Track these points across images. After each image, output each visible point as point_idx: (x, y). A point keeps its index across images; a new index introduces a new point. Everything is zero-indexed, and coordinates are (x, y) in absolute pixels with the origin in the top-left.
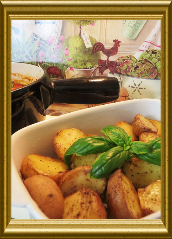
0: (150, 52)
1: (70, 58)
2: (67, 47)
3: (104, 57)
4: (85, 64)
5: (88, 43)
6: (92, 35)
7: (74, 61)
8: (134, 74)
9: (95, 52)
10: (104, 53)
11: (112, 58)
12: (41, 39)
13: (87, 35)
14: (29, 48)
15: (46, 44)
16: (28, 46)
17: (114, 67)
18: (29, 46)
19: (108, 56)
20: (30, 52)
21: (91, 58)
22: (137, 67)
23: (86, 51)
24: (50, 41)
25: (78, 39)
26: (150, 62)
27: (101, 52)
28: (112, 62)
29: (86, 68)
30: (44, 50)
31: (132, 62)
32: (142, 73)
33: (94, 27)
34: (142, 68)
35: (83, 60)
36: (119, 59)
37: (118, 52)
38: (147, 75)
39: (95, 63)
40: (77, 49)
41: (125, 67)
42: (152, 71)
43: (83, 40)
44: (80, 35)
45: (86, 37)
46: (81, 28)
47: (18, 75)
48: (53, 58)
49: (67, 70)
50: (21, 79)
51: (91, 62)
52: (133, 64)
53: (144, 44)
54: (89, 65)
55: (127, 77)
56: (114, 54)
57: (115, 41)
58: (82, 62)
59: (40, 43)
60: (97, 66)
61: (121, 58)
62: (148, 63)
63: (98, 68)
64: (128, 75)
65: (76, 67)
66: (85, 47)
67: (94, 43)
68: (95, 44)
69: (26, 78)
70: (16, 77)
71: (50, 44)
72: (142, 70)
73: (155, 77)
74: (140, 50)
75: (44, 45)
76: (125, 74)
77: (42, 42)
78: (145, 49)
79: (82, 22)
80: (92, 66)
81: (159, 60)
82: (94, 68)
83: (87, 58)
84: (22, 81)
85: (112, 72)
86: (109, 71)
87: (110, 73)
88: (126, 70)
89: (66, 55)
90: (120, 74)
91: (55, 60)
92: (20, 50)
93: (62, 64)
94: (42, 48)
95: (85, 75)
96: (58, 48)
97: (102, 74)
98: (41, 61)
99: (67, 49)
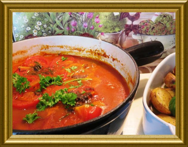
0: (162, 16)
1: (101, 25)
2: (97, 16)
3: (129, 22)
4: (114, 29)
7: (104, 27)
8: (151, 33)
9: (122, 18)
10: (129, 19)
11: (136, 23)
14: (60, 19)
15: (77, 14)
16: (58, 17)
17: (136, 29)
18: (60, 17)
19: (133, 21)
20: (62, 22)
22: (153, 28)
23: (114, 18)
26: (162, 24)
27: (127, 18)
28: (135, 26)
29: (115, 32)
30: (76, 20)
31: (150, 24)
32: (156, 32)
34: (157, 28)
35: (112, 26)
36: (140, 23)
37: (140, 18)
38: (160, 33)
39: (122, 28)
40: (106, 17)
41: (145, 28)
42: (163, 30)
47: (66, 47)
48: (85, 26)
49: (98, 35)
50: (69, 51)
51: (119, 27)
52: (150, 26)
54: (117, 30)
55: (146, 36)
56: (137, 19)
58: (112, 28)
60: (124, 29)
61: (142, 21)
62: (161, 24)
63: (124, 31)
64: (147, 34)
65: (107, 32)
66: (114, 15)
69: (76, 49)
70: (63, 49)
71: (81, 14)
72: (157, 29)
73: (165, 34)
74: (156, 15)
75: (75, 15)
76: (145, 33)
78: (159, 14)
80: (119, 30)
81: (168, 21)
82: (121, 31)
83: (115, 24)
84: (70, 52)
85: (135, 33)
86: (133, 33)
87: (134, 34)
88: (146, 30)
89: (97, 22)
90: (141, 34)
91: (87, 27)
92: (51, 21)
93: (93, 30)
94: (73, 18)
95: (114, 38)
96: (90, 17)
97: (128, 36)
98: (72, 30)
99: (97, 18)
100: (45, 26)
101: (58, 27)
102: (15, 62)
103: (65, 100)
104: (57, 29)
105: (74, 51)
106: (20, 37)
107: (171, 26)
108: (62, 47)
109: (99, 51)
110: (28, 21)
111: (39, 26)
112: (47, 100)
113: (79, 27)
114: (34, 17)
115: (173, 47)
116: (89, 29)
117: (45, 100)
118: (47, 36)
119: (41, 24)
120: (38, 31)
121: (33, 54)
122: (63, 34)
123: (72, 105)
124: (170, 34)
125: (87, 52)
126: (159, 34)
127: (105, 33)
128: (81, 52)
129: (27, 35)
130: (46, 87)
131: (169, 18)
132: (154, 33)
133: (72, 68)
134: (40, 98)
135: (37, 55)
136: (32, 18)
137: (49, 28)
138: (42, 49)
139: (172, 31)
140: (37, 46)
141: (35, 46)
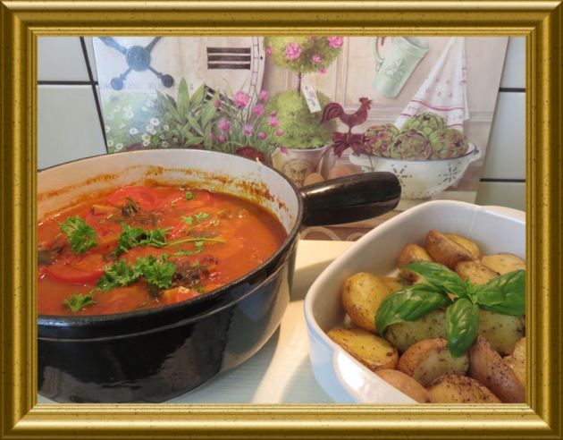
0: (420, 118)
1: (281, 130)
2: (274, 112)
3: (343, 128)
4: (309, 141)
5: (314, 105)
6: (322, 90)
7: (288, 136)
8: (393, 154)
9: (328, 119)
10: (344, 120)
11: (357, 130)
12: (221, 95)
13: (312, 89)
14: (196, 114)
15: (232, 107)
16: (193, 111)
17: (360, 143)
18: (197, 110)
19: (351, 127)
20: (199, 122)
21: (319, 130)
22: (399, 143)
23: (311, 118)
24: (240, 100)
25: (296, 97)
26: (420, 134)
27: (338, 120)
28: (357, 137)
29: (311, 148)
30: (229, 118)
32: (406, 152)
33: (325, 75)
34: (406, 145)
35: (306, 135)
36: (368, 130)
37: (368, 119)
38: (415, 154)
39: (327, 139)
40: (293, 114)
41: (380, 142)
42: (423, 148)
43: (304, 99)
44: (299, 89)
45: (311, 94)
46: (300, 78)
47: (197, 172)
48: (248, 132)
49: (275, 152)
50: (204, 180)
51: (320, 136)
52: (392, 137)
53: (412, 104)
54: (316, 142)
55: (382, 160)
56: (361, 123)
57: (362, 100)
58: (304, 138)
59: (219, 104)
60: (331, 143)
61: (373, 128)
62: (417, 136)
63: (333, 146)
64: (383, 156)
65: (293, 147)
66: (309, 111)
67: (326, 104)
68: (327, 106)
69: (216, 178)
70: (191, 176)
71: (240, 107)
72: (408, 146)
73: (427, 157)
74: (405, 115)
75: (228, 108)
76: (378, 154)
77: (223, 102)
78: (411, 112)
79: (302, 67)
80: (321, 143)
81: (434, 130)
82: (325, 147)
83: (311, 130)
84: (205, 183)
85: (357, 153)
86: (353, 152)
87: (353, 154)
88: (381, 147)
89: (273, 125)
90: (370, 155)
91: (251, 135)
92: (177, 117)
93: (264, 142)
94: (223, 114)
95: (309, 159)
96: (258, 113)
97: (339, 156)
98: (221, 138)
99: (274, 115)
100: (167, 128)
101: (192, 130)
102: (92, 196)
103: (151, 275)
104: (190, 135)
105: (214, 181)
106: (117, 146)
107: (440, 139)
108: (189, 172)
109: (257, 185)
110: (132, 116)
111: (155, 127)
112: (121, 273)
113: (234, 132)
114: (144, 109)
115: (446, 187)
116: (255, 138)
117: (115, 273)
118: (169, 148)
119: (158, 123)
120: (152, 137)
121: (130, 183)
122: (202, 146)
123: (160, 286)
124: (439, 158)
125: (237, 186)
126: (413, 158)
127: (290, 148)
128: (226, 184)
129: (130, 143)
130: (129, 248)
131: (438, 123)
132: (400, 153)
133: (197, 216)
134: (107, 268)
135: (138, 185)
136: (141, 111)
137: (175, 131)
138: (149, 173)
139: (444, 152)
140: (139, 166)
141: (135, 167)
